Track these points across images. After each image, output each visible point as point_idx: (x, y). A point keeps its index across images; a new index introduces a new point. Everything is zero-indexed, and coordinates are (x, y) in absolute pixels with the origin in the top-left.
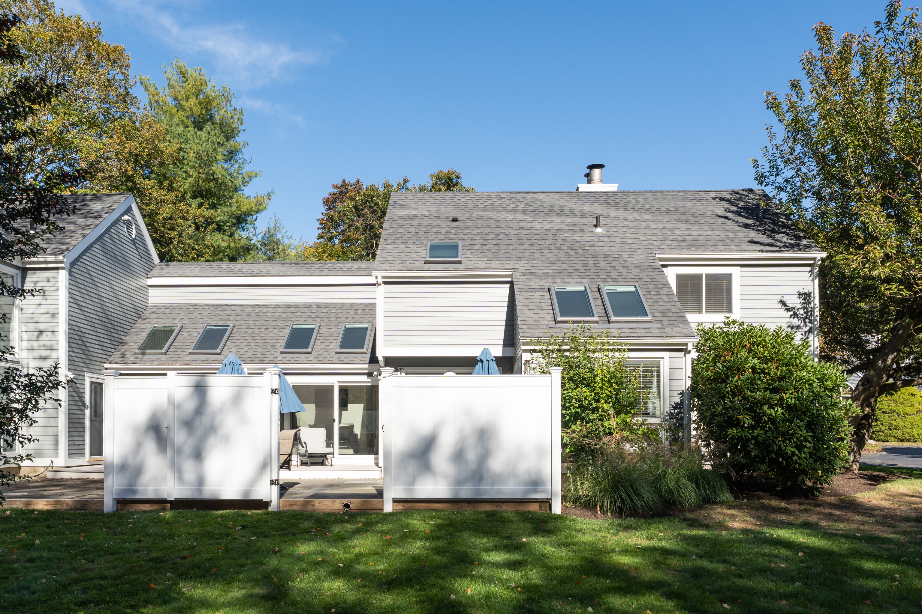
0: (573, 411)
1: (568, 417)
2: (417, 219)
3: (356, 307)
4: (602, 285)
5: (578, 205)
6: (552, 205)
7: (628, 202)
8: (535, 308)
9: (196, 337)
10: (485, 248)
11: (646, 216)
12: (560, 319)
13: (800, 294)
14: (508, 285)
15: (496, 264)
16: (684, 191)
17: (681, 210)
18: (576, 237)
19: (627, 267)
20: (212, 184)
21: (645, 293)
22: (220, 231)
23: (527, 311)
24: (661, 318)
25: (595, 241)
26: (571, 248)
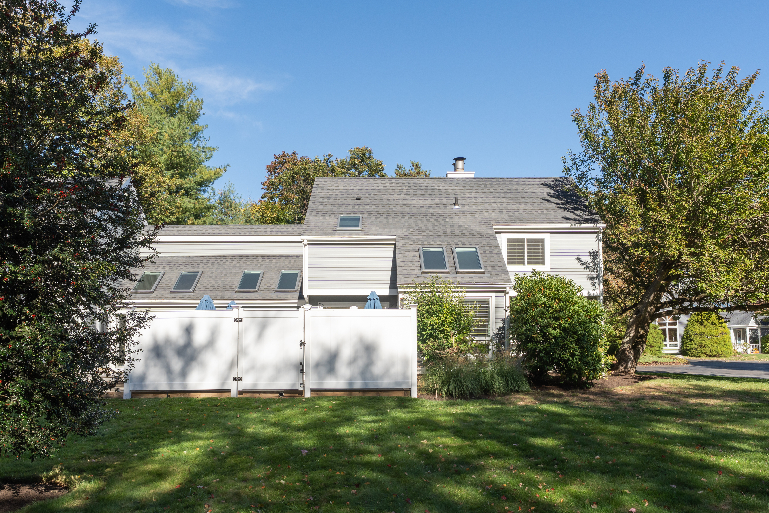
0: (428, 332)
1: (425, 336)
2: (333, 198)
3: (290, 258)
4: (454, 246)
5: (444, 188)
6: (427, 188)
7: (479, 186)
8: (409, 263)
9: (175, 280)
10: (378, 220)
11: (490, 197)
12: (424, 270)
13: (590, 253)
14: (393, 246)
15: (385, 231)
16: (518, 178)
17: (514, 192)
18: (441, 212)
19: (472, 234)
20: (182, 159)
21: (482, 253)
22: (188, 196)
23: (403, 265)
24: (491, 270)
25: (454, 215)
26: (436, 220)
